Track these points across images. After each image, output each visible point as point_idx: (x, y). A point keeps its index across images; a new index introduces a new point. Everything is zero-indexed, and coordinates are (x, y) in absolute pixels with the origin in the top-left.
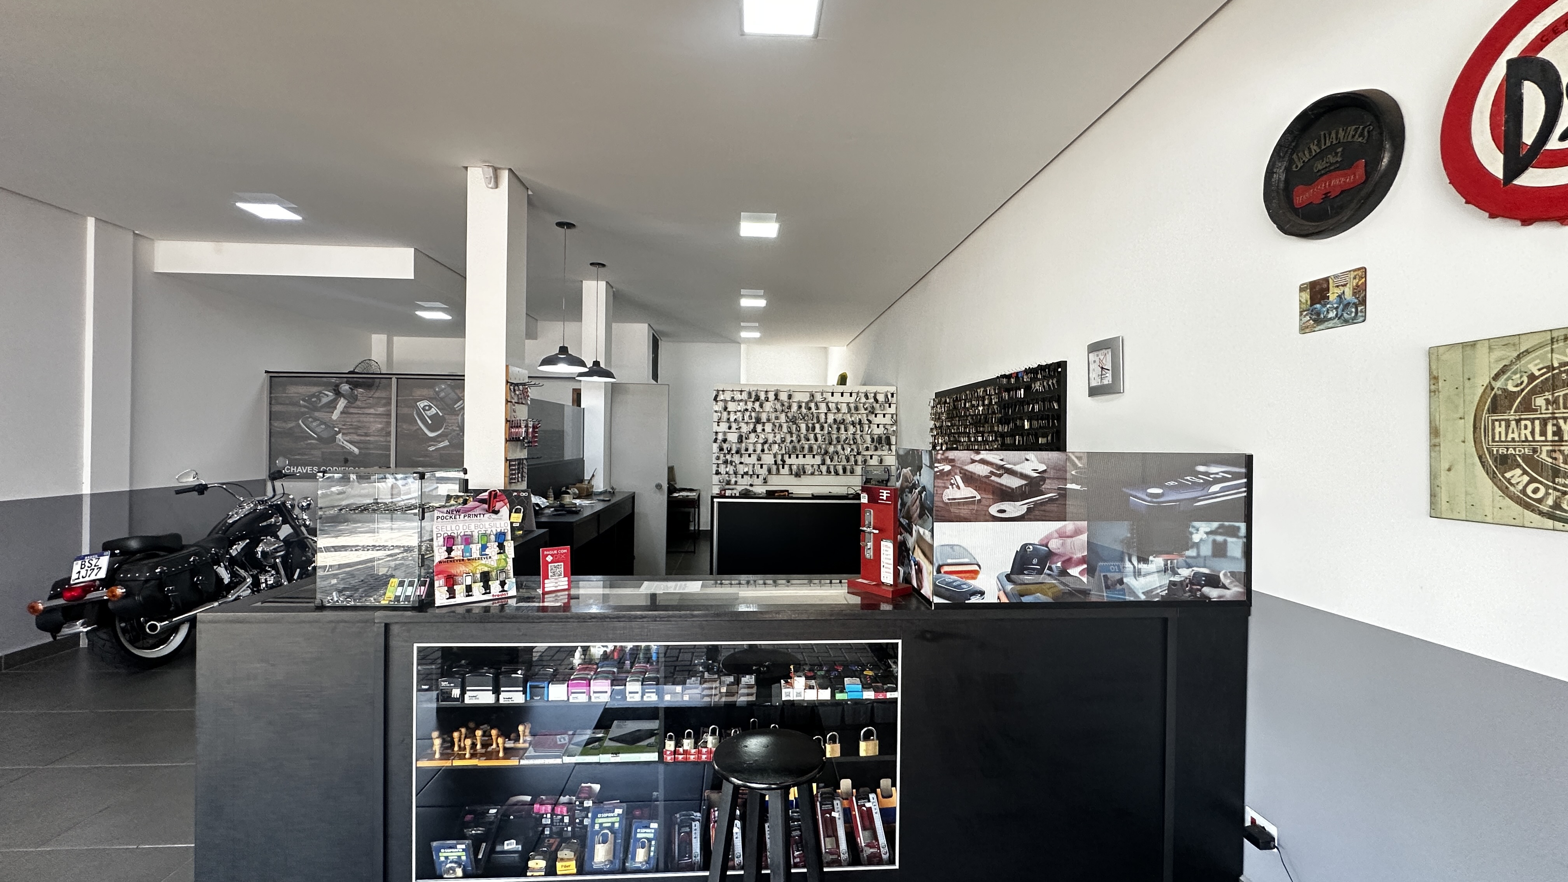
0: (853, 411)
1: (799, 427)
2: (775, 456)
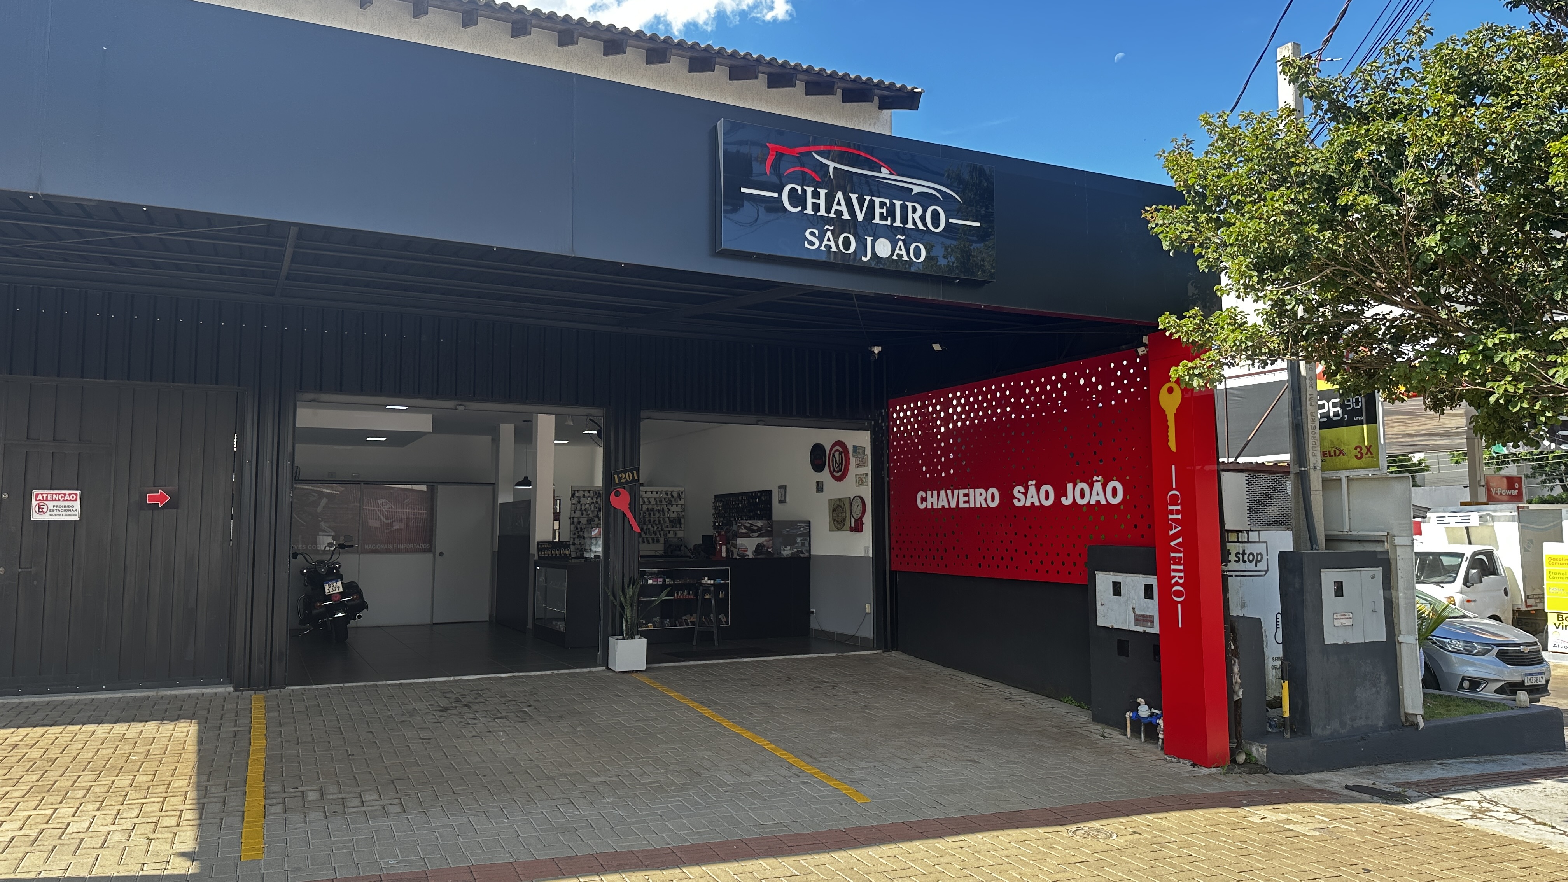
0: (658, 503)
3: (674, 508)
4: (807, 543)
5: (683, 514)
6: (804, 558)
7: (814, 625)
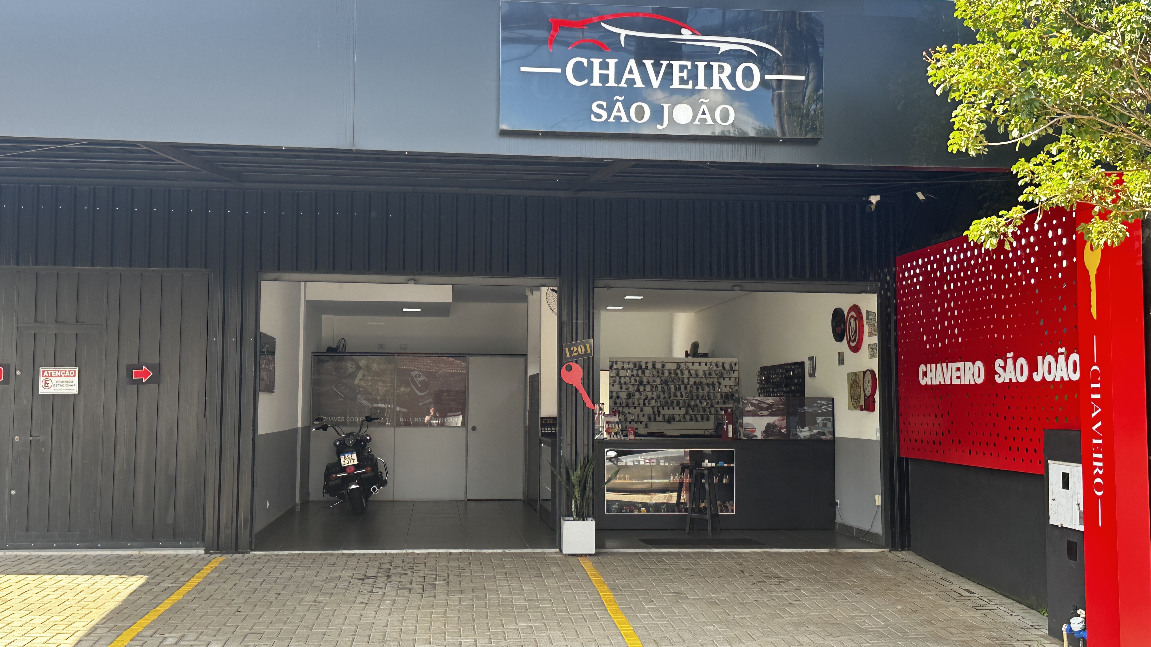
0: (707, 376)
1: (670, 388)
2: (653, 408)
3: (727, 382)
4: (830, 424)
5: (737, 388)
6: (826, 441)
7: (838, 519)
